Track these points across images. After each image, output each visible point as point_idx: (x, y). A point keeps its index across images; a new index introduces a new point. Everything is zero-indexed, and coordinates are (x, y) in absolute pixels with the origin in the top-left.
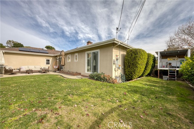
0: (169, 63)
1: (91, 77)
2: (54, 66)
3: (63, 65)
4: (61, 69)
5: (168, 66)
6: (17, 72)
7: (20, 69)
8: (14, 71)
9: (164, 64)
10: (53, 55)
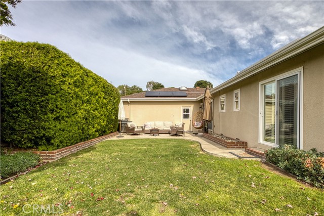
1: (272, 160)
2: (196, 123)
3: (207, 119)
4: (209, 130)
6: (139, 131)
7: (145, 127)
8: (136, 130)
10: (194, 99)
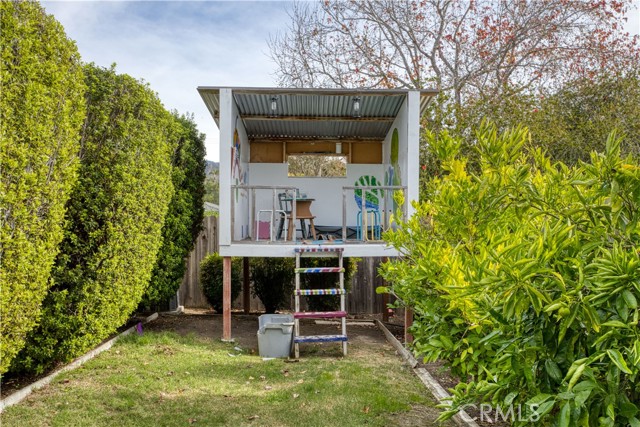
0: (298, 202)
5: (291, 226)
9: (267, 208)
